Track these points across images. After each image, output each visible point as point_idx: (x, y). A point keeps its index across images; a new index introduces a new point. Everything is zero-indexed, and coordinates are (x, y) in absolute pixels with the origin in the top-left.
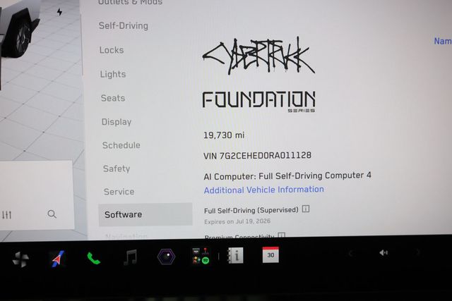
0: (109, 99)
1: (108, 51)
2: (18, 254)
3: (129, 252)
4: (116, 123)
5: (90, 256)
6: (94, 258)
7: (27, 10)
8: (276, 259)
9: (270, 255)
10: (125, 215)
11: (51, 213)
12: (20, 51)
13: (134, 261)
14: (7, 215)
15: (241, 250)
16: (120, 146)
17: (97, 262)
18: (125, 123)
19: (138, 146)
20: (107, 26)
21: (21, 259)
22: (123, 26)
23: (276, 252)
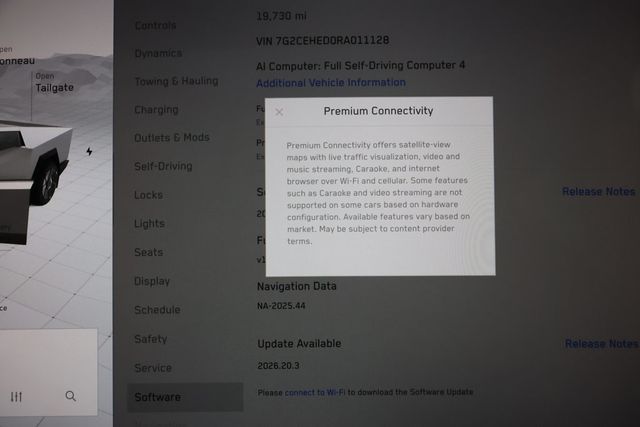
0: (143, 253)
1: (144, 196)
4: (151, 283)
7: (55, 150)
10: (160, 398)
11: (70, 395)
12: (46, 197)
14: (17, 397)
16: (156, 311)
18: (162, 282)
19: (177, 311)
20: (144, 167)
22: (162, 166)
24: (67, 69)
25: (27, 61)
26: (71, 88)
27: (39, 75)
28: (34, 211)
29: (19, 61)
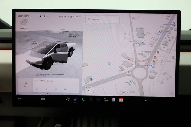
2: (67, 98)
3: (91, 98)
5: (82, 99)
6: (83, 99)
7: (72, 47)
8: (122, 101)
9: (121, 100)
12: (71, 55)
13: (92, 100)
14: (65, 89)
15: (115, 99)
17: (84, 100)
21: (68, 99)
23: (122, 99)
24: (74, 33)
25: (67, 32)
26: (75, 36)
27: (70, 34)
28: (69, 58)
29: (66, 32)
